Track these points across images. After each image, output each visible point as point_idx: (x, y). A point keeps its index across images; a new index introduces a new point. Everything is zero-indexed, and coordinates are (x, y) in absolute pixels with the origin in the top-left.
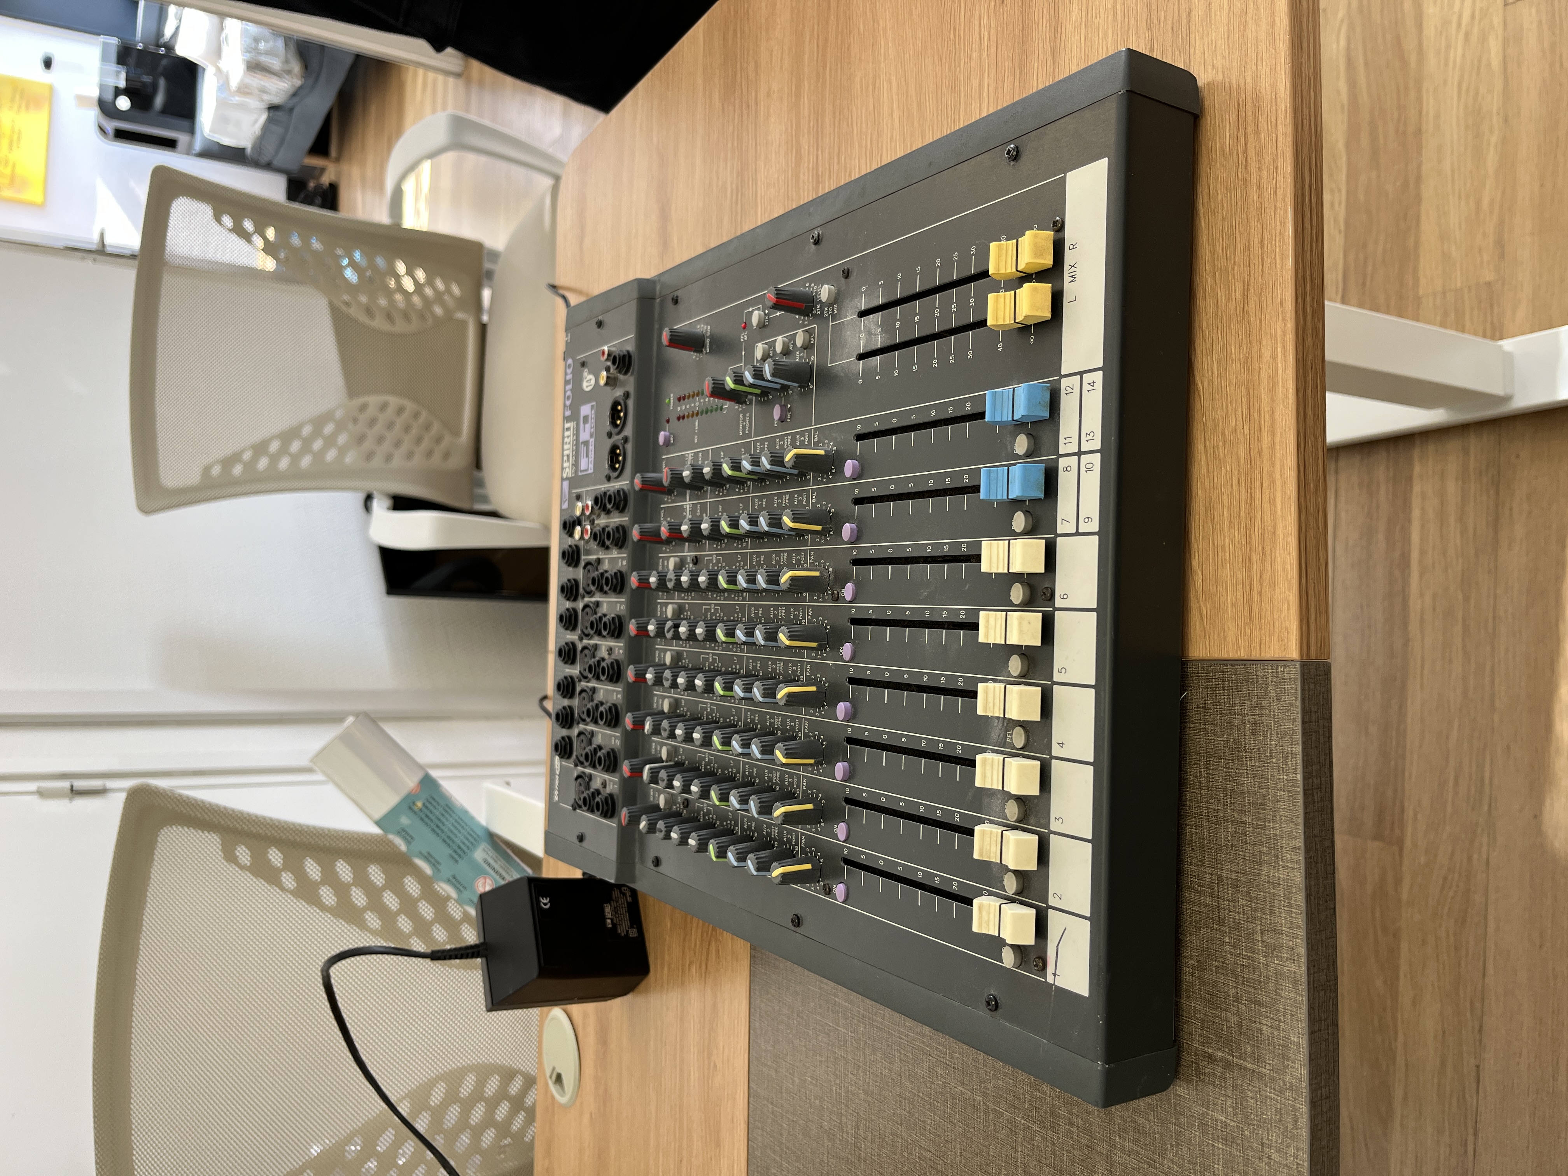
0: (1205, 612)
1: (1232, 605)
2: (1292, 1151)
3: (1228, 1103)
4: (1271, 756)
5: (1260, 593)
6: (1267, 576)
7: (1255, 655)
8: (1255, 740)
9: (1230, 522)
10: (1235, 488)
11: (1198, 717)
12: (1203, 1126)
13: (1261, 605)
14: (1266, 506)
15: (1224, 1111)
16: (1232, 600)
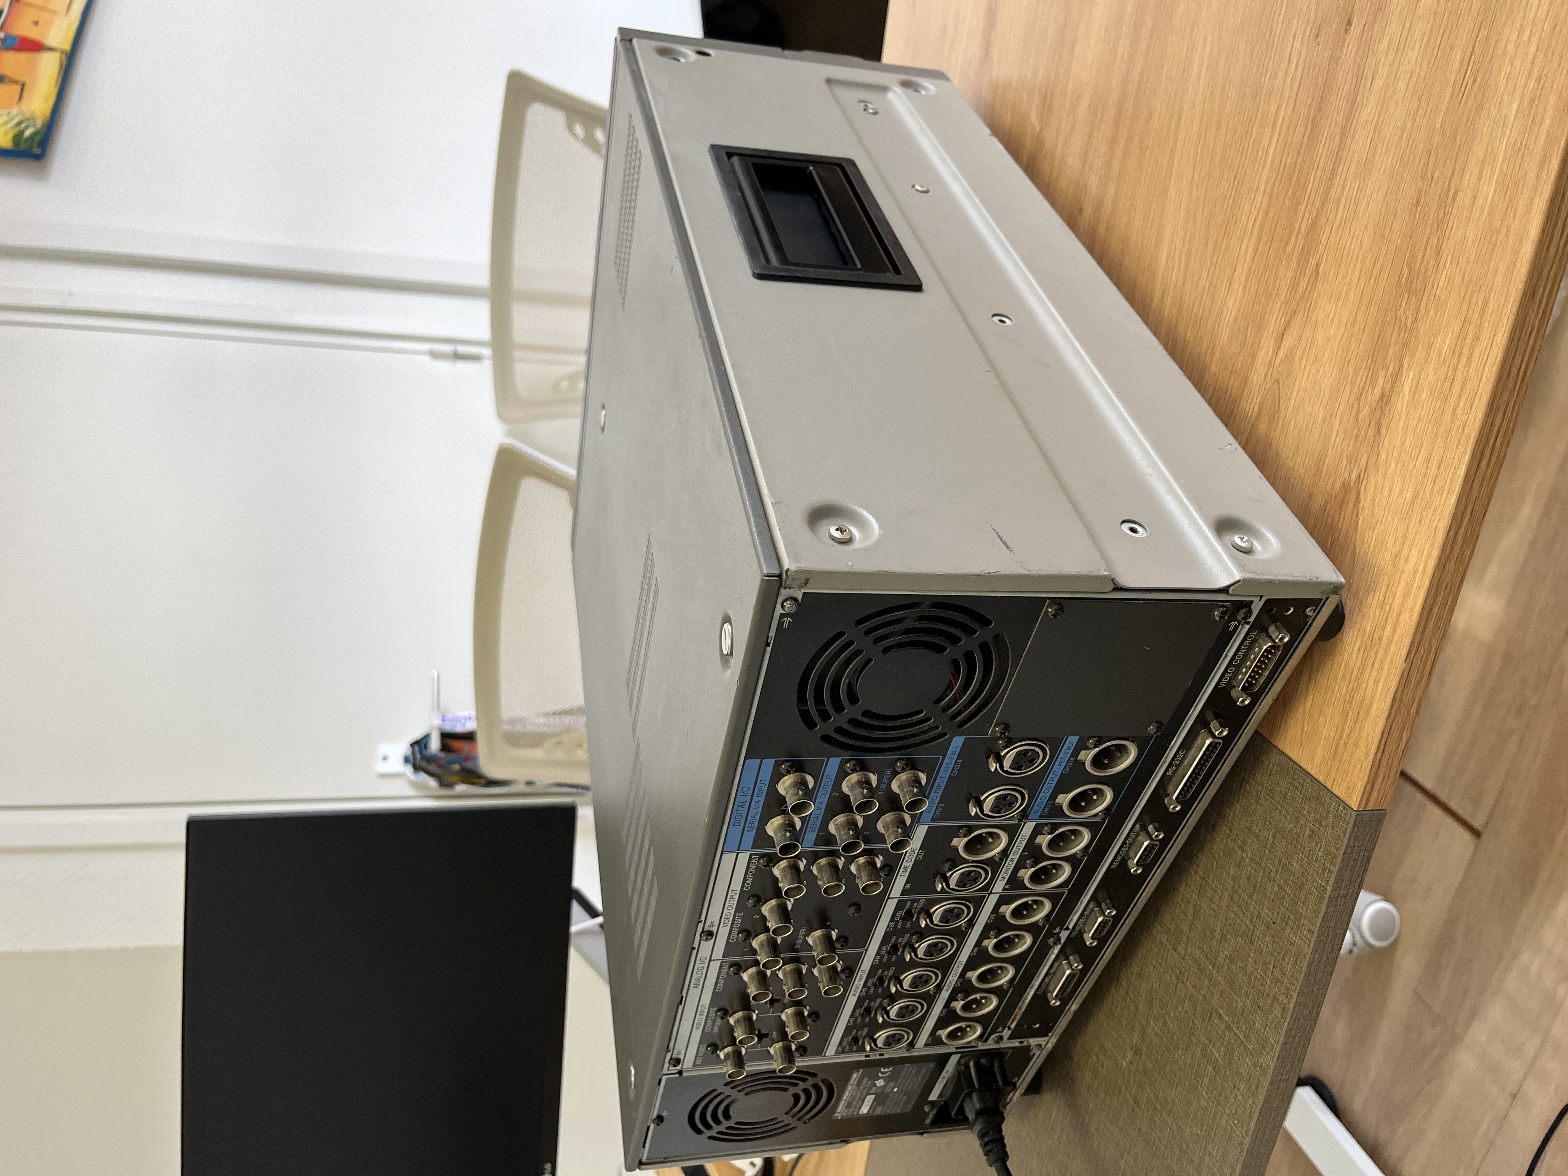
0: (1305, 729)
1: (1325, 738)
2: (1250, 1101)
3: (1222, 1049)
4: (1316, 861)
5: (1346, 744)
6: (1354, 736)
7: (1329, 785)
8: (1309, 843)
9: (1344, 676)
10: (1355, 652)
11: (1279, 799)
12: (1203, 1050)
13: (1343, 754)
14: (1371, 683)
15: (1218, 1051)
16: (1326, 734)
